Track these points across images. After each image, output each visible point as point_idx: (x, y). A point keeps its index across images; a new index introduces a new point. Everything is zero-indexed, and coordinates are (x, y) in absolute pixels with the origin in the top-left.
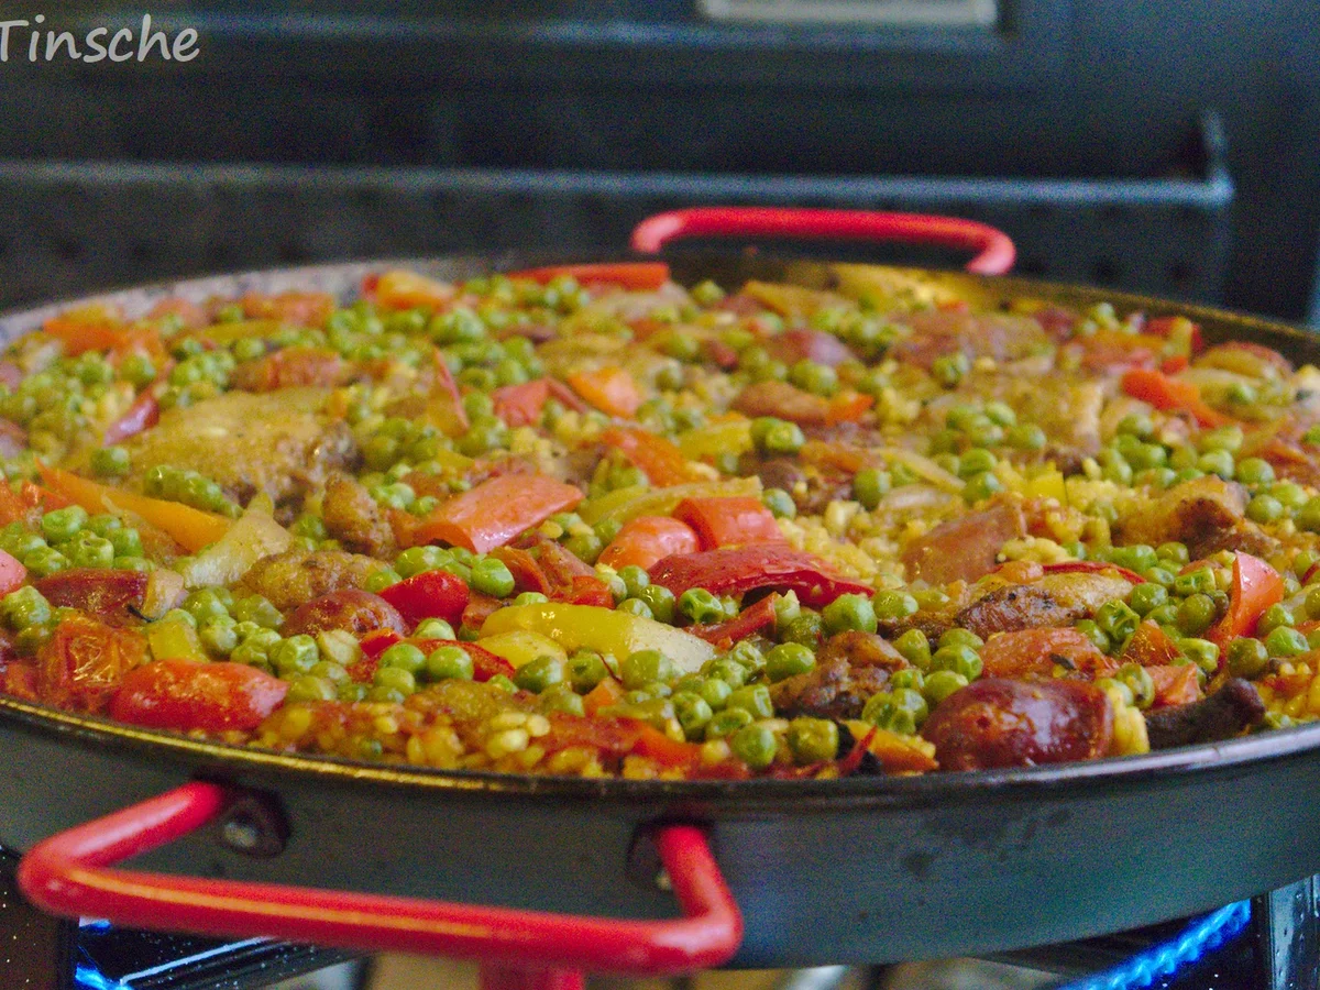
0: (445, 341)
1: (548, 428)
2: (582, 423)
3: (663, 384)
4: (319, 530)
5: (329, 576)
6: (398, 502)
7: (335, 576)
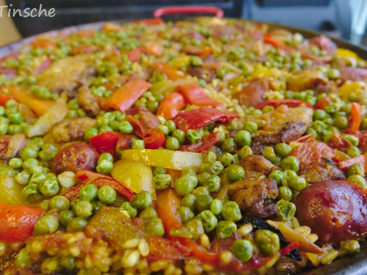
0: (118, 39)
1: (141, 62)
2: (149, 59)
3: (165, 47)
4: (77, 106)
5: (74, 130)
6: (100, 94)
7: (76, 130)
